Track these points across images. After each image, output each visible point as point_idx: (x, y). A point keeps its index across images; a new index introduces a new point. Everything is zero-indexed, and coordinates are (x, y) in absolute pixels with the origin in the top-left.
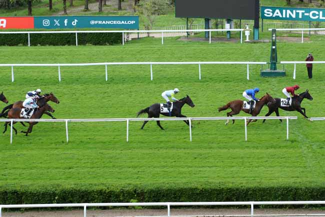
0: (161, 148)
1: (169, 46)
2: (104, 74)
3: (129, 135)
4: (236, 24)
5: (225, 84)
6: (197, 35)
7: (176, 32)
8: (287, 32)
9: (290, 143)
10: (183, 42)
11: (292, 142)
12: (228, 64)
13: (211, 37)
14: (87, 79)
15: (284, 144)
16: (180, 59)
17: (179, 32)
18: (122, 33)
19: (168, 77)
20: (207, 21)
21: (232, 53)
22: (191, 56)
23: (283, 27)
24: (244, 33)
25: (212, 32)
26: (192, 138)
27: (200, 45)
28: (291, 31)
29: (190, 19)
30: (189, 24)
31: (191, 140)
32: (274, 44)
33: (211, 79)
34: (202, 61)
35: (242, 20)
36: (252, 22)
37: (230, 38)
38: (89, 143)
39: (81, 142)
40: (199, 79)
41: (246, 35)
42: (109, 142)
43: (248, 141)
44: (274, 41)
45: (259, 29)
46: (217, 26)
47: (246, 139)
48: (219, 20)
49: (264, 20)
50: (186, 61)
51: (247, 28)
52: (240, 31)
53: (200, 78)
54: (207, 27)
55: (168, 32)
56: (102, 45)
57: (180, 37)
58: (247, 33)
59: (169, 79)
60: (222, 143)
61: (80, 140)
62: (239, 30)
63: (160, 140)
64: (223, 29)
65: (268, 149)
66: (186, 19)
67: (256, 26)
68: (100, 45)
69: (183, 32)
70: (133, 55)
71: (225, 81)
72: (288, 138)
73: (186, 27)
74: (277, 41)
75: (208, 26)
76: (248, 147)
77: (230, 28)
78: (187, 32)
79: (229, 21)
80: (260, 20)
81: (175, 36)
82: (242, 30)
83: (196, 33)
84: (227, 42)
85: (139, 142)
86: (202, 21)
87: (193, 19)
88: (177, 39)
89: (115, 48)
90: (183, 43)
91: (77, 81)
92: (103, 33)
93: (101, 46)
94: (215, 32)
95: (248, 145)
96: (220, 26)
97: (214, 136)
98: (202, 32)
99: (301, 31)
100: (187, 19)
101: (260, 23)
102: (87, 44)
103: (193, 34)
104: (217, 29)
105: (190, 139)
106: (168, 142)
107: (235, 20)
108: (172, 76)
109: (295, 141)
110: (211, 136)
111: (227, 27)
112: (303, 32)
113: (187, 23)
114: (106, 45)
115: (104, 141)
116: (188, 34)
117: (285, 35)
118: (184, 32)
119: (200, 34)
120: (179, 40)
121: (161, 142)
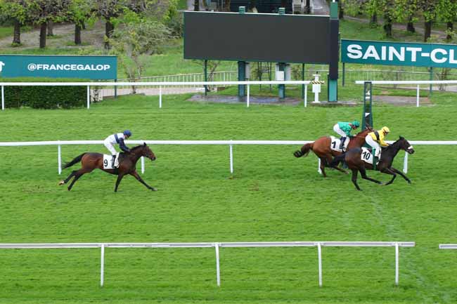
0: (163, 298)
1: (171, 111)
2: (54, 161)
3: (105, 273)
4: (295, 72)
5: (278, 181)
6: (223, 92)
7: (185, 86)
8: (388, 88)
9: (402, 290)
10: (198, 103)
11: (406, 288)
12: (282, 146)
13: (250, 95)
14: (25, 170)
15: (392, 293)
16: (193, 136)
17: (189, 86)
18: (86, 86)
19: (173, 168)
20: (242, 65)
21: (290, 126)
22: (215, 129)
23: (382, 77)
24: (310, 89)
25: (251, 85)
26: (221, 280)
27: (230, 111)
28: (395, 85)
29: (210, 62)
30: (209, 72)
31: (219, 284)
32: (368, 108)
33: (251, 172)
34: (234, 139)
35: (306, 65)
36: (325, 69)
37: (284, 96)
38: (32, 287)
39: (17, 285)
40: (230, 172)
41: (313, 91)
42: (69, 286)
43: (324, 287)
44: (368, 102)
45: (338, 80)
46: (259, 75)
47: (321, 284)
48: (264, 64)
49: (347, 65)
50: (205, 139)
51: (317, 80)
52: (303, 85)
53: (232, 170)
54: (242, 76)
55: (170, 86)
56: (49, 108)
57: (191, 95)
58: (317, 89)
59: (174, 171)
60: (278, 290)
61: (16, 282)
62: (301, 82)
63: (162, 283)
64: (270, 80)
65: (360, 300)
66: (203, 63)
67: (333, 76)
68: (45, 108)
69: (197, 86)
70: (107, 126)
71: (278, 176)
72: (397, 281)
73: (203, 76)
74: (373, 103)
75: (244, 75)
76: (324, 297)
77: (285, 79)
78: (205, 86)
79: (282, 66)
80: (340, 65)
81: (183, 93)
82: (306, 82)
83: (221, 88)
84: (279, 105)
85: (123, 287)
86: (233, 66)
87: (216, 62)
88: (186, 99)
89: (74, 114)
90: (198, 106)
91: (6, 173)
92: (51, 87)
93: (48, 111)
94: (256, 86)
95: (324, 294)
96: (265, 75)
97: (261, 277)
98: (233, 86)
99: (416, 85)
100: (206, 61)
101: (340, 70)
102: (22, 107)
103: (216, 89)
104: (260, 80)
105: (216, 283)
106: (177, 286)
107: (292, 65)
108: (181, 166)
109: (411, 287)
110: (255, 277)
111: (279, 78)
112: (418, 88)
113: (205, 70)
114: (55, 108)
115: (59, 284)
116: (207, 90)
117: (385, 93)
118: (200, 86)
119: (229, 89)
120: (191, 100)
121: (163, 287)
